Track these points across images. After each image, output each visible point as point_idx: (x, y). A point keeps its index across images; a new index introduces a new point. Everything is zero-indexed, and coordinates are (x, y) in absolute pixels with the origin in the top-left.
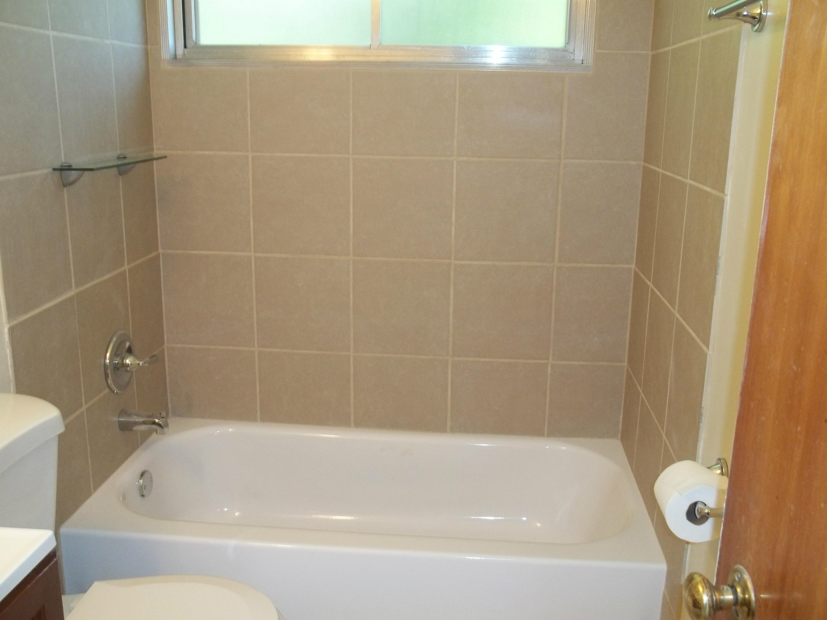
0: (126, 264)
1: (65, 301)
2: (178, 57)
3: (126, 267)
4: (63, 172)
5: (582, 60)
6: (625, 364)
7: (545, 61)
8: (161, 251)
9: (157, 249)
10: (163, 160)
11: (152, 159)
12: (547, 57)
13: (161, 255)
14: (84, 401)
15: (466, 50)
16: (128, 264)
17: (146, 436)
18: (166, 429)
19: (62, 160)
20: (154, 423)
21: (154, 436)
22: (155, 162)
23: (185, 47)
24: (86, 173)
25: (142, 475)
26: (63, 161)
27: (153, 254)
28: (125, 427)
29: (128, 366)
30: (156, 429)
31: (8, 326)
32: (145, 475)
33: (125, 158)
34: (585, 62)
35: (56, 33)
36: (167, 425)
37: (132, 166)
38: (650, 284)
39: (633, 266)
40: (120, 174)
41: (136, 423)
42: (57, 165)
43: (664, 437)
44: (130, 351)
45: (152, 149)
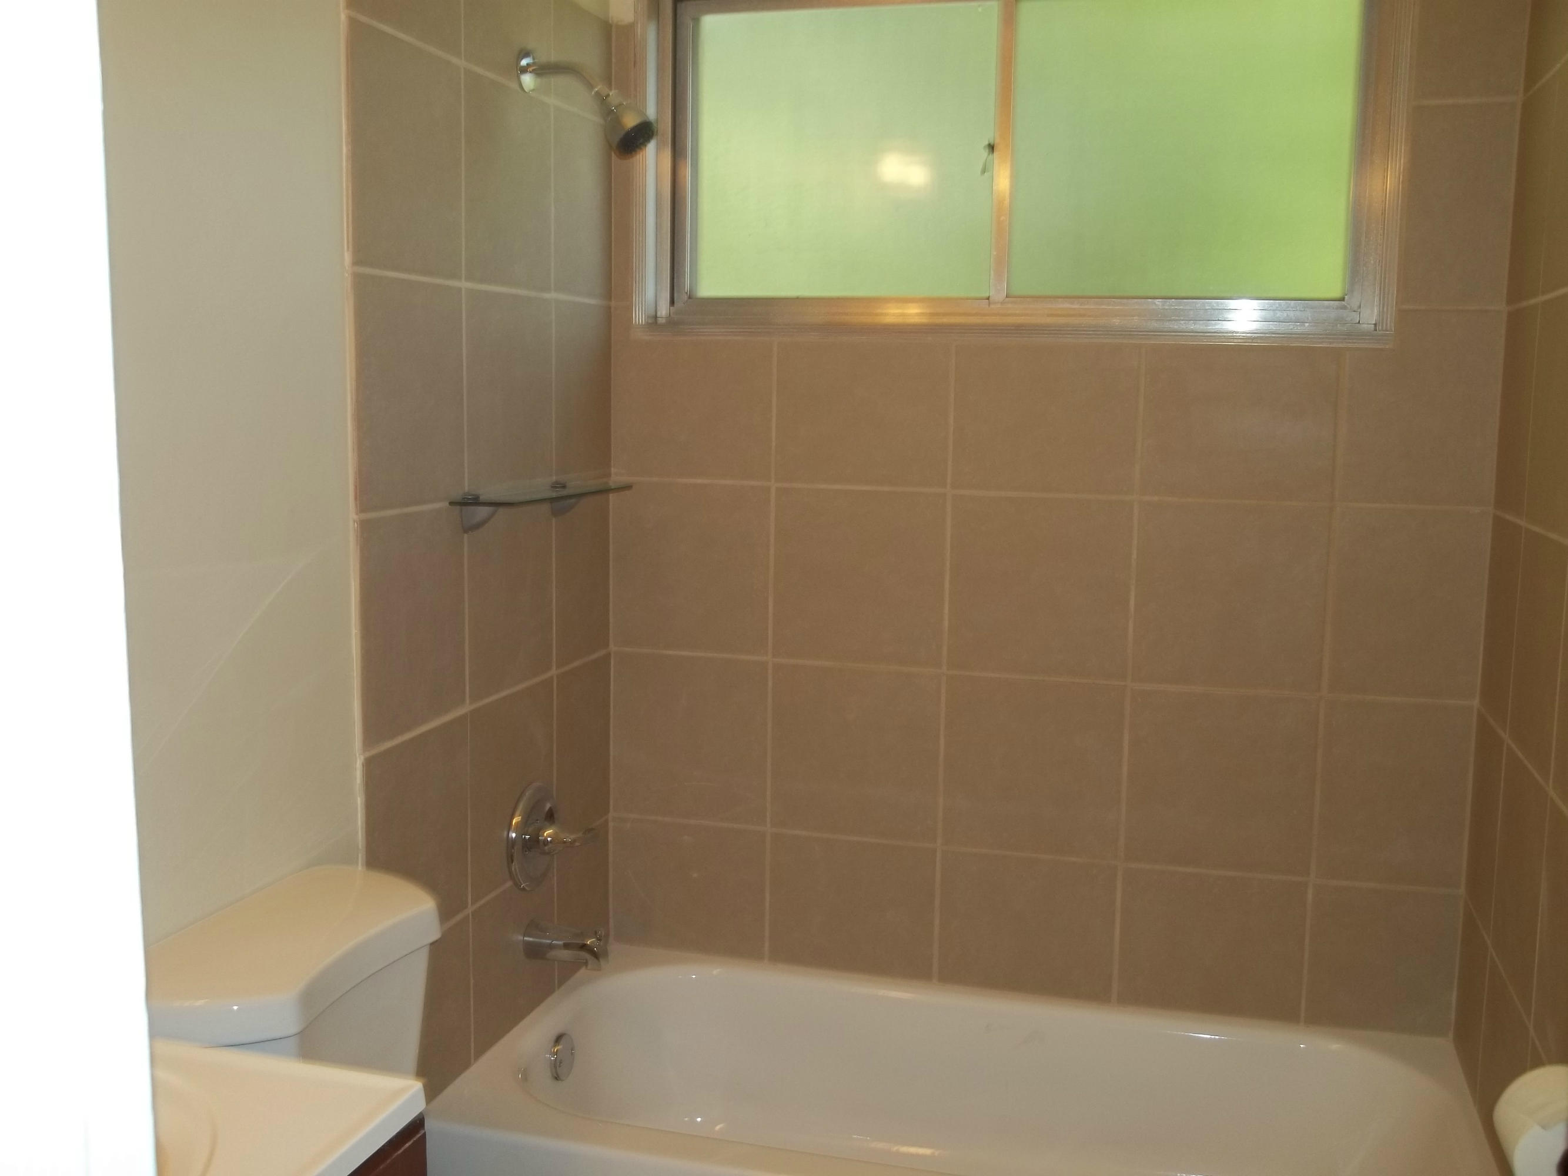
0: (554, 667)
1: (452, 722)
2: (661, 321)
3: (554, 672)
4: (464, 508)
5: (1375, 325)
6: (1462, 891)
7: (1304, 326)
8: (613, 648)
9: (607, 645)
10: (627, 492)
11: (606, 491)
12: (1310, 319)
13: (612, 655)
14: (470, 901)
15: (1160, 307)
16: (558, 667)
17: (569, 970)
18: (602, 962)
19: (467, 487)
20: (583, 947)
21: (583, 972)
22: (612, 497)
23: (672, 302)
24: (501, 511)
25: (558, 1039)
26: (466, 489)
27: (602, 653)
28: (534, 952)
29: (546, 842)
30: (586, 960)
31: (362, 758)
32: (563, 1041)
33: (564, 487)
34: (1379, 327)
35: (469, 285)
36: (606, 954)
37: (573, 501)
38: (1505, 736)
39: (1476, 702)
40: (555, 513)
41: (551, 947)
42: (457, 494)
43: (1532, 1032)
44: (550, 817)
45: (609, 475)
